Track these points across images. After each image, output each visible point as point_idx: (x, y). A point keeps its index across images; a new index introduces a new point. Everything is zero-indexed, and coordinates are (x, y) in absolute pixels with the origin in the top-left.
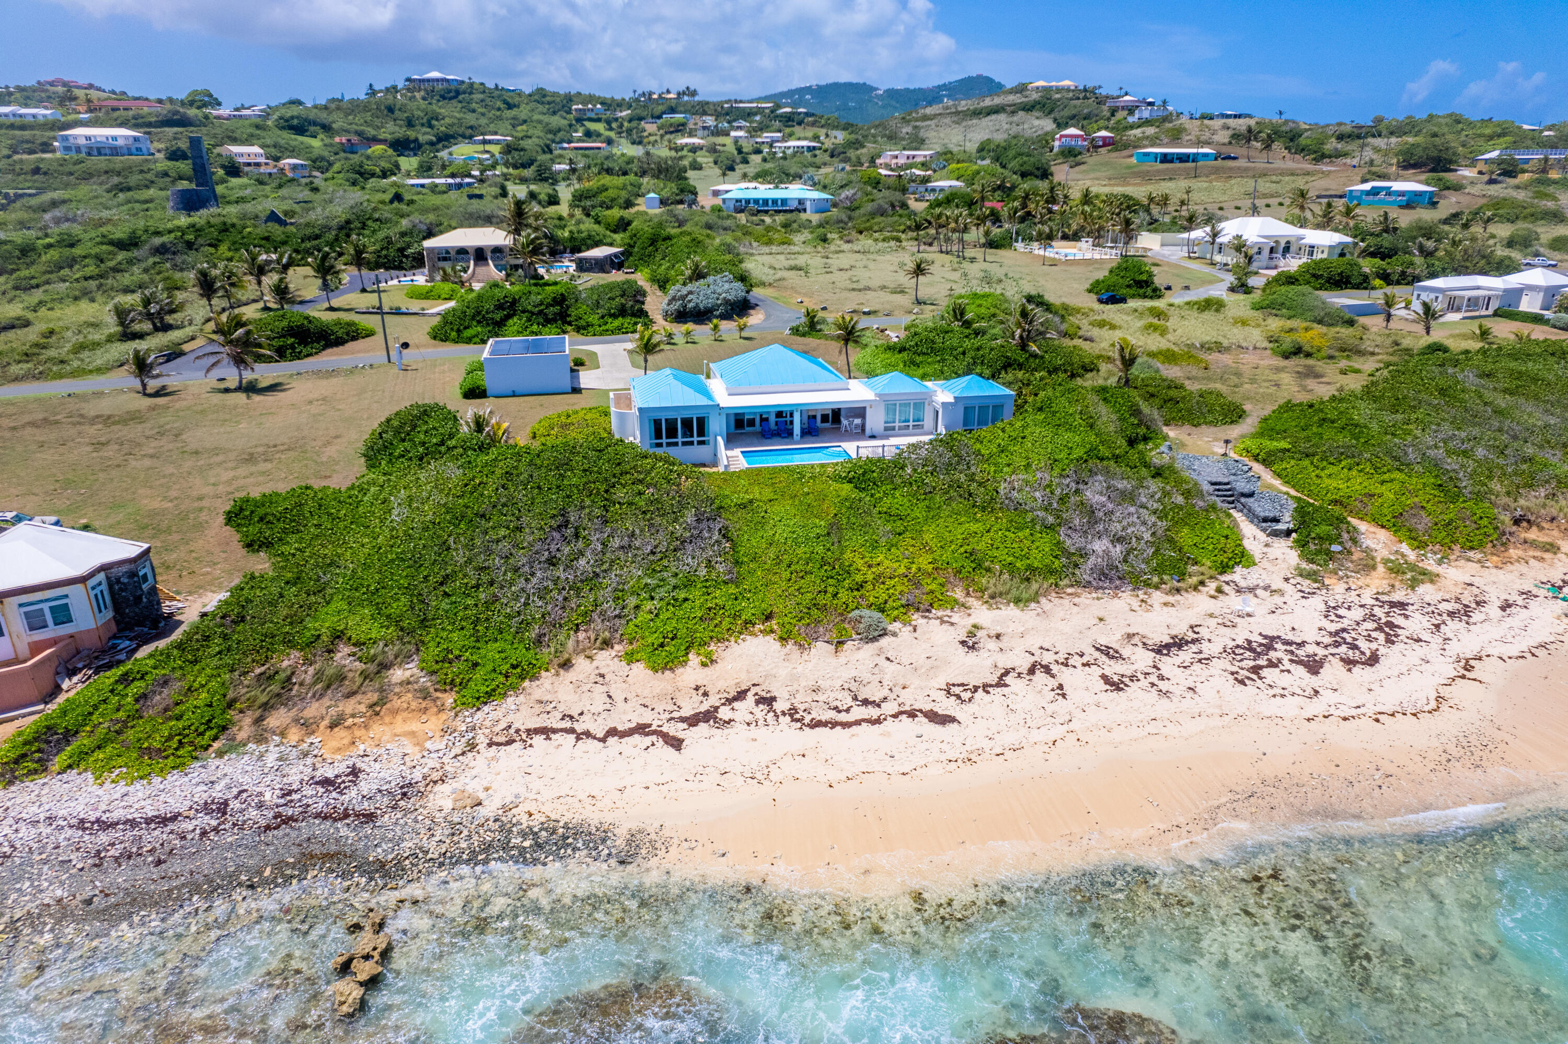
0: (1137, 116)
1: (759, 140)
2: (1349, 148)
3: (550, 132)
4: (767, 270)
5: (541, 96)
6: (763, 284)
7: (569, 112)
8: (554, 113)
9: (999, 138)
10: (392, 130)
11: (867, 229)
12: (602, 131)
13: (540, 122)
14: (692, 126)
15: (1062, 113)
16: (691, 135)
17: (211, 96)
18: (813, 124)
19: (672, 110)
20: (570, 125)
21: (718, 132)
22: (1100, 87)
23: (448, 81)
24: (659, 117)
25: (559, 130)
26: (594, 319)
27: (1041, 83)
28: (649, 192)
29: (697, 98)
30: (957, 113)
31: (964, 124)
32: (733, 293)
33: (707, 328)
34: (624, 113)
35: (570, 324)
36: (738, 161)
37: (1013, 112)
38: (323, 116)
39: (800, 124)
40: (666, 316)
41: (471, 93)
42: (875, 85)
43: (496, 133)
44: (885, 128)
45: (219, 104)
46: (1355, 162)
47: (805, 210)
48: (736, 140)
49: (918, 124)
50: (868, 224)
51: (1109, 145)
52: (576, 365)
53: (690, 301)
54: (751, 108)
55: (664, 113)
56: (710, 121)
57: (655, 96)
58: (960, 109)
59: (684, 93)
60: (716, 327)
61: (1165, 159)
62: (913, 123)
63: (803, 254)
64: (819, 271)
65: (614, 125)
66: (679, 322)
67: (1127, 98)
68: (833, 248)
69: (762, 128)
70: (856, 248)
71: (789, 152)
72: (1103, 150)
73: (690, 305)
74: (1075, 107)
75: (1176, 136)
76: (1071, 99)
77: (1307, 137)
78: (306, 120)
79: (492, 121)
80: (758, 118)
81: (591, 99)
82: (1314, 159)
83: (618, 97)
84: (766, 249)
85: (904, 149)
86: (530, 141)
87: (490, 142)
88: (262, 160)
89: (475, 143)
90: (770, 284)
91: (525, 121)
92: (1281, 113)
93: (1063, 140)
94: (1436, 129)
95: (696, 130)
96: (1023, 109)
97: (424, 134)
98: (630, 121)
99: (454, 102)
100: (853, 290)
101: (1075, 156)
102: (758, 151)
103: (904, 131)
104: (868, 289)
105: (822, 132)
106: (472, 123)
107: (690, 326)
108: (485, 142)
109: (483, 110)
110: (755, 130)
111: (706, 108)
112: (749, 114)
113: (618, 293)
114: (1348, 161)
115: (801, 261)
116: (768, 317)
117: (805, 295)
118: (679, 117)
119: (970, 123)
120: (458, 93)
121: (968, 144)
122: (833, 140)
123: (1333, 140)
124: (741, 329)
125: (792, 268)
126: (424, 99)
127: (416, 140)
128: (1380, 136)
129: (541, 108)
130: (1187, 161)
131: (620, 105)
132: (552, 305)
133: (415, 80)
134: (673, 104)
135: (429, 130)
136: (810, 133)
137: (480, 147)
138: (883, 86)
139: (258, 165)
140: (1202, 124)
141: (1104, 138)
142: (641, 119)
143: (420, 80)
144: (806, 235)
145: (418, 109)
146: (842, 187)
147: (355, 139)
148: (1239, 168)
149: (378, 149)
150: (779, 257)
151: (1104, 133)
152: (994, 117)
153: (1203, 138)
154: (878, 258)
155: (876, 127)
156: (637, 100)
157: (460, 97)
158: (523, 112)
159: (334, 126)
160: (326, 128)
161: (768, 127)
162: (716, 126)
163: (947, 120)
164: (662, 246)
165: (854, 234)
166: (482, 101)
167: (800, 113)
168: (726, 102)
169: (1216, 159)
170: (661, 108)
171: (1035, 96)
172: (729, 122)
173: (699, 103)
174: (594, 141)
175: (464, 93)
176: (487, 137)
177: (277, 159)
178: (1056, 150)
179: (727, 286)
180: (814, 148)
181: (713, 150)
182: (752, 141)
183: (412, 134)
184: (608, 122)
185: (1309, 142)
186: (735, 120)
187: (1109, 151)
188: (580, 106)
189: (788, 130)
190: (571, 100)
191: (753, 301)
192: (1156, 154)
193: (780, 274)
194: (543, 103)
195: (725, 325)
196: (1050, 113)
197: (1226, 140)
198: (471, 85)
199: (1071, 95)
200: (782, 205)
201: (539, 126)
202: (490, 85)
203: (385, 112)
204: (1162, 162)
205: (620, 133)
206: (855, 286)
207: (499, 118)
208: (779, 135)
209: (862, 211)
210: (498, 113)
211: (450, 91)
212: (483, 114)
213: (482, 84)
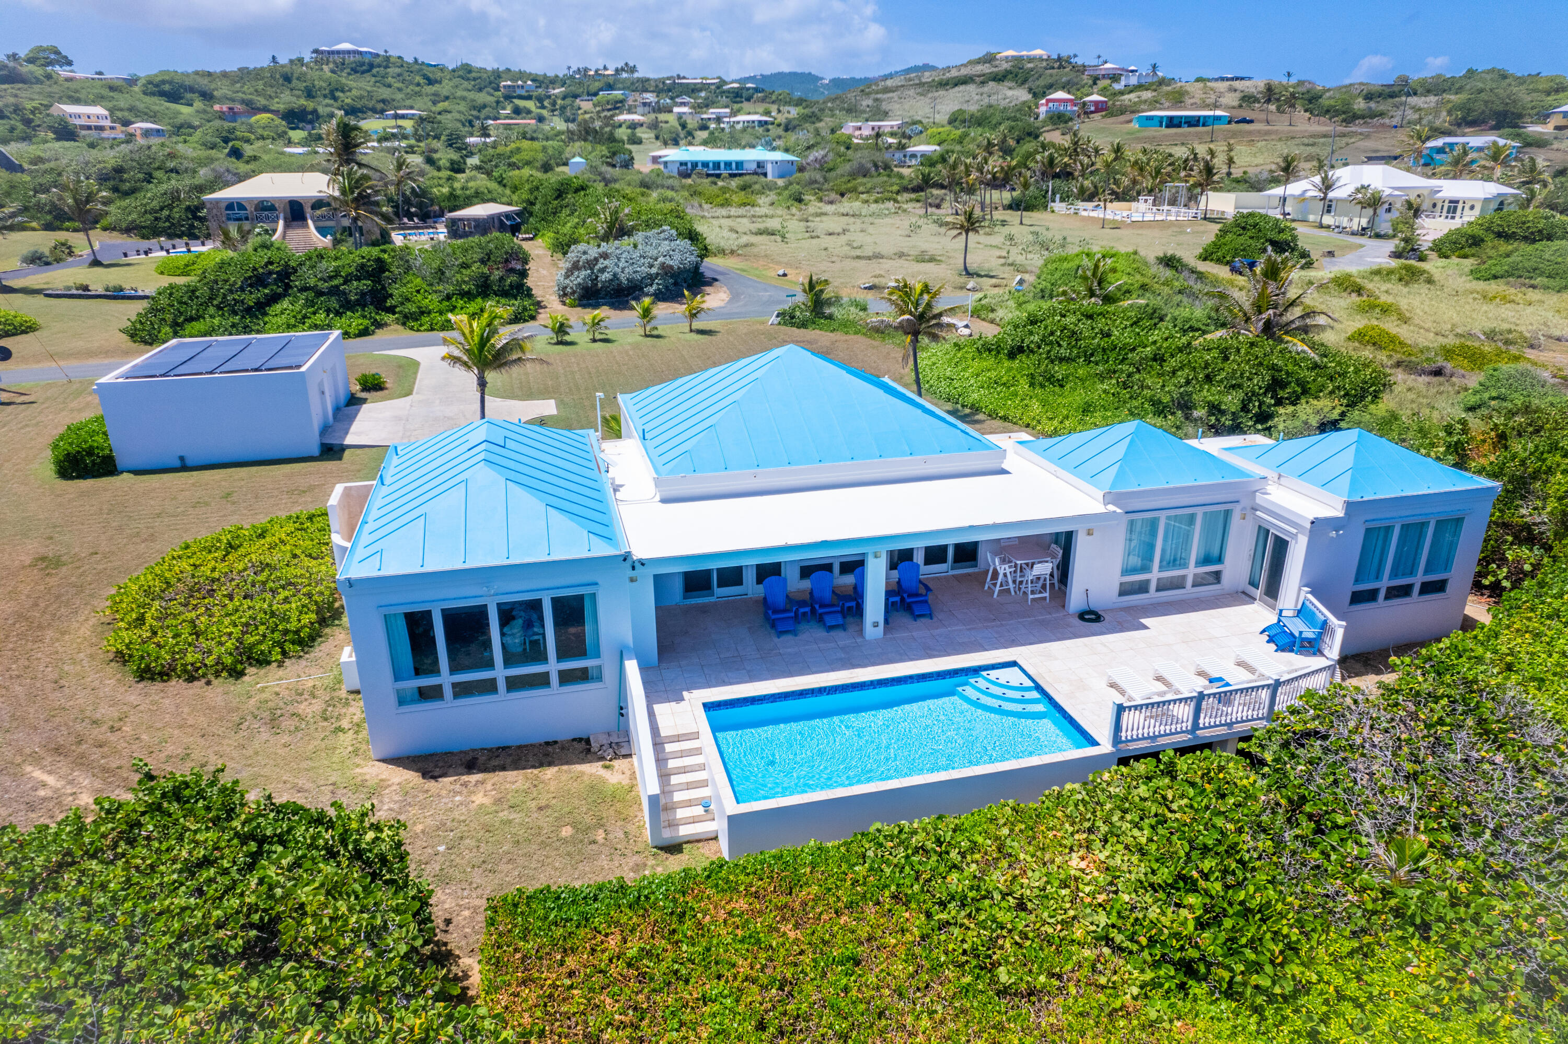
0: (1123, 83)
1: (705, 116)
2: (1382, 107)
3: (474, 108)
4: (726, 233)
5: (465, 72)
6: (722, 252)
7: (497, 89)
8: (480, 90)
9: (973, 108)
10: (286, 100)
11: (854, 190)
12: (533, 109)
13: (464, 98)
14: (630, 103)
15: (1037, 83)
16: (630, 111)
17: (57, 53)
18: (763, 100)
19: (610, 87)
20: (498, 102)
21: (659, 109)
22: (1075, 56)
23: (360, 53)
24: (596, 94)
25: (484, 106)
26: (432, 301)
27: (1011, 53)
28: (574, 157)
29: (636, 75)
30: (921, 84)
31: (930, 95)
32: (677, 257)
33: (631, 316)
34: (557, 91)
35: (391, 310)
36: (682, 136)
37: (983, 83)
38: (204, 82)
39: (748, 100)
40: (563, 294)
41: (386, 67)
42: (820, 75)
43: (412, 108)
44: (843, 102)
45: (70, 63)
46: (1395, 121)
47: (765, 175)
48: (680, 116)
49: (879, 96)
50: (849, 185)
51: (1102, 110)
52: (366, 389)
53: (603, 270)
54: (695, 84)
55: (601, 90)
56: (650, 97)
57: (592, 73)
58: (924, 80)
59: (623, 69)
60: (646, 313)
61: (1172, 122)
62: (873, 96)
63: (772, 217)
64: (800, 236)
65: (546, 103)
66: (584, 306)
67: (1108, 66)
68: (811, 209)
69: (707, 105)
70: (842, 210)
71: (739, 127)
72: (1097, 116)
73: (605, 277)
74: (1051, 76)
75: (1179, 99)
76: (1046, 69)
77: (1330, 98)
78: (181, 86)
79: (409, 96)
80: (703, 94)
81: (522, 75)
82: (1344, 120)
83: (551, 74)
84: (723, 212)
85: (867, 120)
86: (449, 116)
87: (403, 117)
88: (107, 123)
89: (387, 118)
90: (732, 252)
91: (447, 98)
92: (1289, 75)
93: (1051, 105)
94: (1480, 85)
95: (635, 107)
96: (994, 79)
97: (327, 106)
98: (564, 98)
99: (367, 76)
100: (858, 257)
101: (1066, 122)
102: (704, 127)
103: (864, 103)
104: (878, 256)
105: (774, 108)
106: (384, 96)
107: (603, 312)
108: (396, 117)
109: (400, 85)
110: (700, 106)
111: (646, 84)
112: (693, 91)
113: (476, 257)
114: (1387, 121)
115: (774, 224)
116: (735, 297)
117: (788, 264)
118: (617, 94)
119: (936, 94)
120: (371, 66)
121: (937, 116)
122: (786, 115)
123: (1360, 100)
124: (693, 316)
125: (760, 233)
126: (333, 71)
127: (315, 111)
128: (1415, 94)
129: (466, 84)
130: (1197, 125)
131: (553, 81)
132: (358, 279)
133: (322, 52)
134: (611, 80)
135: (332, 102)
136: (761, 108)
137: (392, 122)
138: (828, 76)
139: (101, 128)
140: (1205, 87)
141: (1096, 103)
142: (576, 96)
143: (329, 52)
144: (772, 196)
145: (320, 79)
146: (808, 148)
147: (238, 107)
148: (1259, 132)
149: (264, 117)
150: (739, 220)
151: (1095, 97)
152: (962, 88)
153: (1208, 101)
154: (876, 221)
155: (833, 100)
156: (572, 77)
157: (375, 71)
158: (445, 88)
159: (215, 93)
160: (207, 96)
161: (713, 103)
162: (658, 102)
163: (911, 92)
164: (570, 198)
165: (833, 196)
166: (399, 75)
167: (748, 89)
168: (668, 78)
169: (1229, 122)
170: (597, 85)
171: (1005, 66)
172: (672, 98)
173: (639, 80)
174: (524, 118)
175: (379, 66)
176: (399, 112)
177: (126, 123)
178: (1042, 117)
179: (665, 246)
180: (766, 122)
181: (654, 126)
182: (697, 118)
183: (310, 105)
184: (540, 100)
185: (1332, 102)
186: (678, 96)
187: (1103, 117)
188: (509, 83)
189: (736, 106)
190: (499, 77)
191: (708, 274)
192: (1162, 117)
193: (744, 239)
194: (468, 79)
195: (662, 310)
196: (1024, 82)
197: (1236, 103)
198: (387, 58)
199: (1044, 64)
200: (737, 168)
201: (463, 103)
202: (409, 59)
203: (281, 81)
204: (1167, 127)
205: (553, 111)
206: (858, 252)
207: (418, 94)
208: (728, 110)
209: (839, 171)
210: (417, 89)
211: (363, 64)
212: (400, 90)
213: (400, 57)
